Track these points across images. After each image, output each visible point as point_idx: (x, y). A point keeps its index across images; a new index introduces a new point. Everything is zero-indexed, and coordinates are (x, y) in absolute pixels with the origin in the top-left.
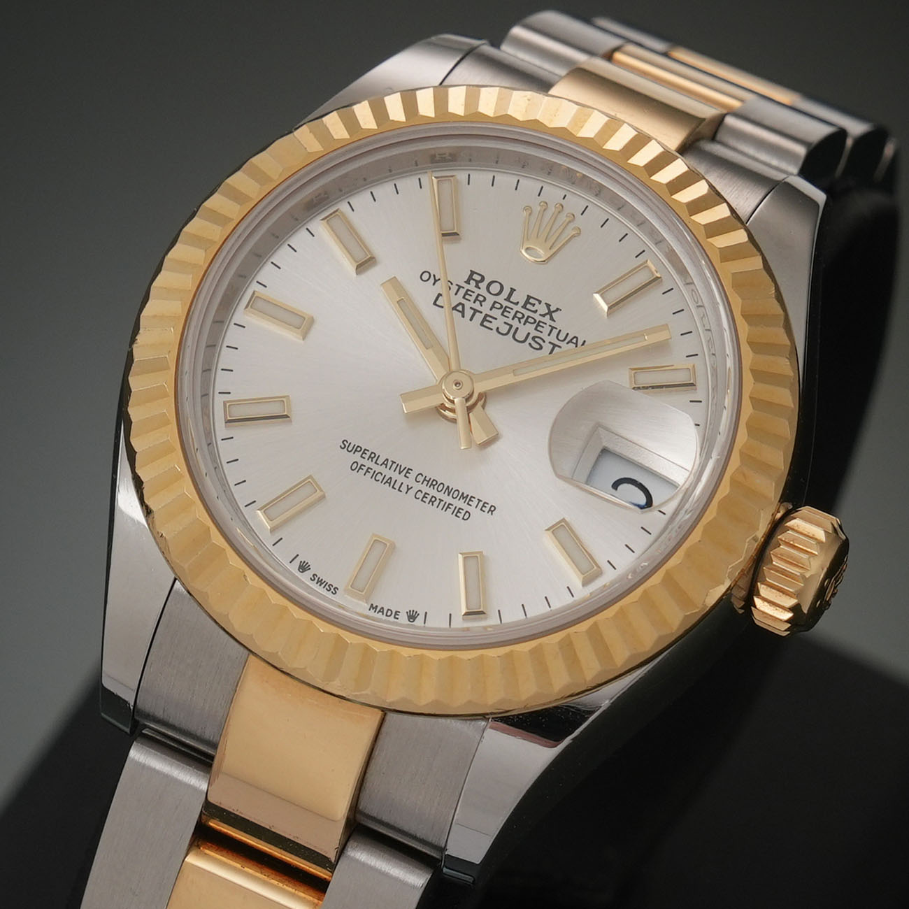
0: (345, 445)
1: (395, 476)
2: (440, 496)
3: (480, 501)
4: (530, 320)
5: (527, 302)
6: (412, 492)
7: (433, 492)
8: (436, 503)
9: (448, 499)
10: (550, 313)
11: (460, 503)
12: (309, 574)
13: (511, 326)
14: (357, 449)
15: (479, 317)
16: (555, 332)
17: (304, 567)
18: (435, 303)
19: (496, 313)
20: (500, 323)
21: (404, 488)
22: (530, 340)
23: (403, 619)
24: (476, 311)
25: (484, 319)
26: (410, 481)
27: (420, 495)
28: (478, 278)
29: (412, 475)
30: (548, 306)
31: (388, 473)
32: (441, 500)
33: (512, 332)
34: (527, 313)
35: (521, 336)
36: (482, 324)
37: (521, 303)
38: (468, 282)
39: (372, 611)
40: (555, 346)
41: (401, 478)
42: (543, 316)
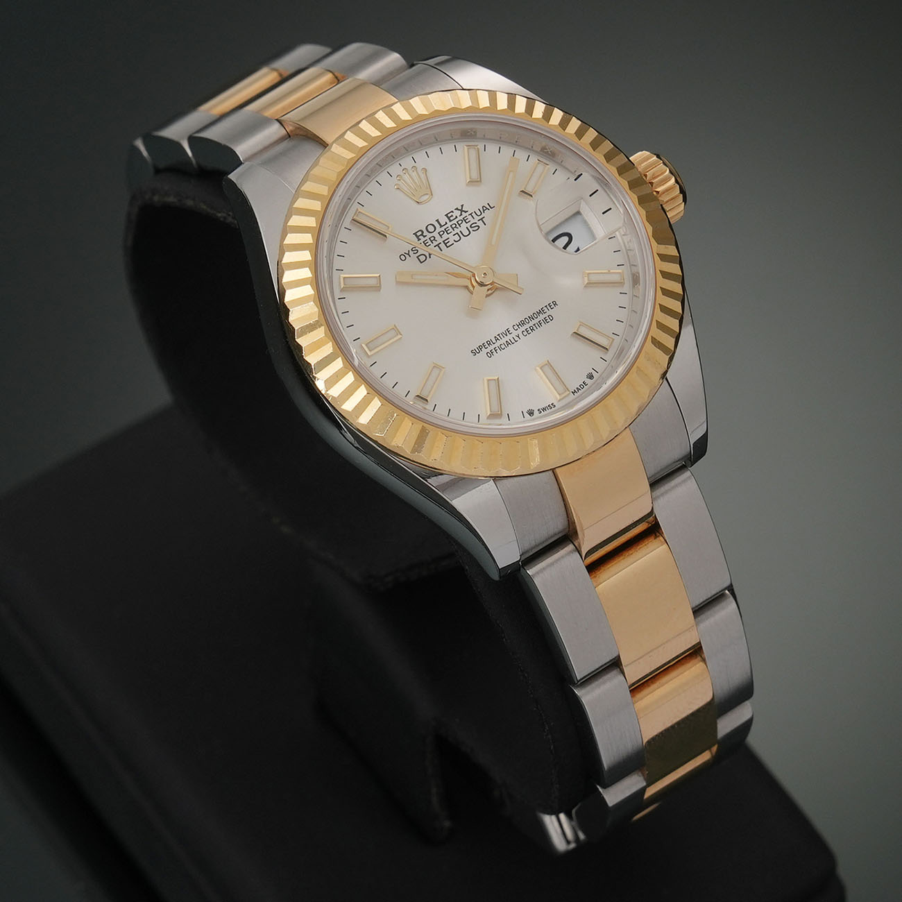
0: (474, 353)
1: (507, 339)
2: (531, 324)
3: (546, 306)
4: (460, 222)
5: (449, 218)
6: (521, 336)
7: (527, 326)
8: (535, 328)
9: (536, 321)
10: (462, 211)
11: (542, 317)
12: (536, 413)
13: (457, 233)
14: (480, 348)
15: (442, 246)
16: (474, 214)
17: (531, 413)
18: (421, 263)
19: (445, 236)
20: (452, 238)
21: (517, 339)
22: (471, 229)
23: (588, 381)
24: (438, 245)
25: (446, 244)
26: (515, 333)
27: (525, 333)
28: (420, 233)
29: (511, 330)
30: (457, 209)
31: (503, 341)
32: (534, 325)
33: (461, 235)
34: (455, 222)
35: (466, 233)
36: (447, 247)
37: (448, 221)
38: (419, 240)
39: (575, 394)
40: (481, 219)
41: (509, 337)
42: (461, 215)
